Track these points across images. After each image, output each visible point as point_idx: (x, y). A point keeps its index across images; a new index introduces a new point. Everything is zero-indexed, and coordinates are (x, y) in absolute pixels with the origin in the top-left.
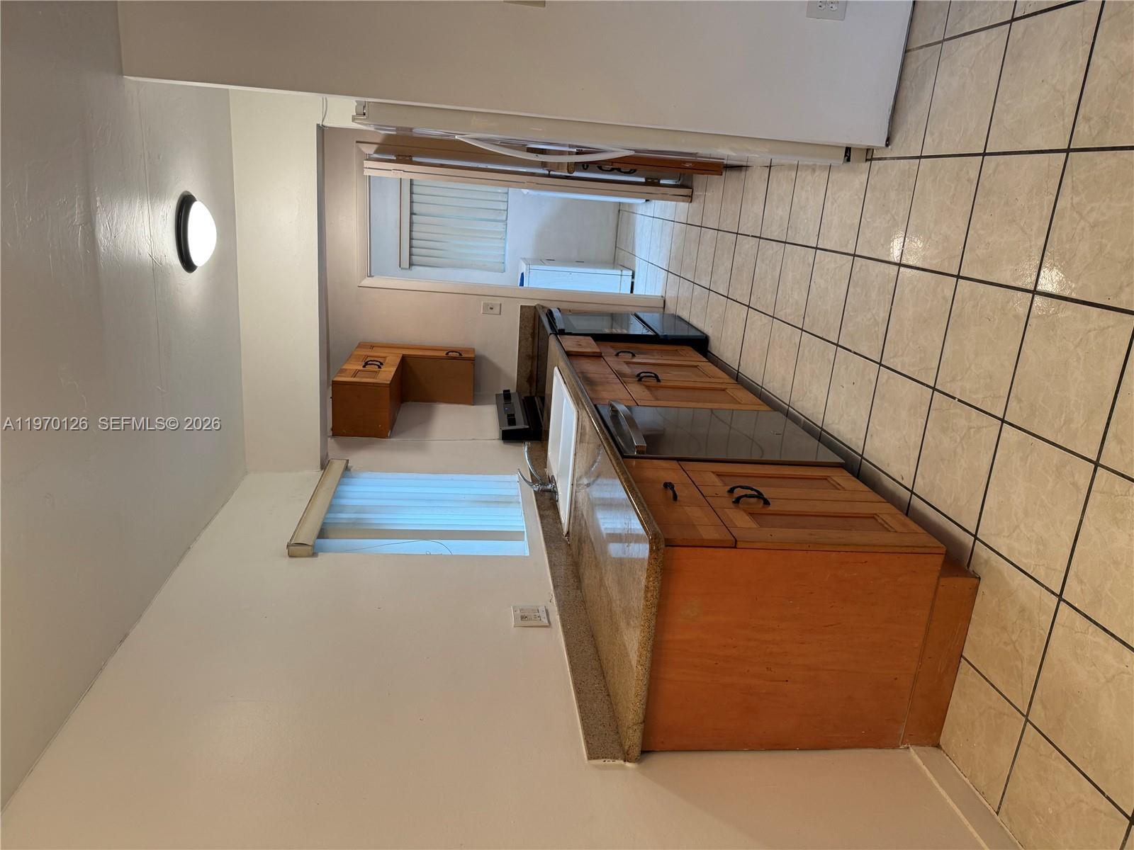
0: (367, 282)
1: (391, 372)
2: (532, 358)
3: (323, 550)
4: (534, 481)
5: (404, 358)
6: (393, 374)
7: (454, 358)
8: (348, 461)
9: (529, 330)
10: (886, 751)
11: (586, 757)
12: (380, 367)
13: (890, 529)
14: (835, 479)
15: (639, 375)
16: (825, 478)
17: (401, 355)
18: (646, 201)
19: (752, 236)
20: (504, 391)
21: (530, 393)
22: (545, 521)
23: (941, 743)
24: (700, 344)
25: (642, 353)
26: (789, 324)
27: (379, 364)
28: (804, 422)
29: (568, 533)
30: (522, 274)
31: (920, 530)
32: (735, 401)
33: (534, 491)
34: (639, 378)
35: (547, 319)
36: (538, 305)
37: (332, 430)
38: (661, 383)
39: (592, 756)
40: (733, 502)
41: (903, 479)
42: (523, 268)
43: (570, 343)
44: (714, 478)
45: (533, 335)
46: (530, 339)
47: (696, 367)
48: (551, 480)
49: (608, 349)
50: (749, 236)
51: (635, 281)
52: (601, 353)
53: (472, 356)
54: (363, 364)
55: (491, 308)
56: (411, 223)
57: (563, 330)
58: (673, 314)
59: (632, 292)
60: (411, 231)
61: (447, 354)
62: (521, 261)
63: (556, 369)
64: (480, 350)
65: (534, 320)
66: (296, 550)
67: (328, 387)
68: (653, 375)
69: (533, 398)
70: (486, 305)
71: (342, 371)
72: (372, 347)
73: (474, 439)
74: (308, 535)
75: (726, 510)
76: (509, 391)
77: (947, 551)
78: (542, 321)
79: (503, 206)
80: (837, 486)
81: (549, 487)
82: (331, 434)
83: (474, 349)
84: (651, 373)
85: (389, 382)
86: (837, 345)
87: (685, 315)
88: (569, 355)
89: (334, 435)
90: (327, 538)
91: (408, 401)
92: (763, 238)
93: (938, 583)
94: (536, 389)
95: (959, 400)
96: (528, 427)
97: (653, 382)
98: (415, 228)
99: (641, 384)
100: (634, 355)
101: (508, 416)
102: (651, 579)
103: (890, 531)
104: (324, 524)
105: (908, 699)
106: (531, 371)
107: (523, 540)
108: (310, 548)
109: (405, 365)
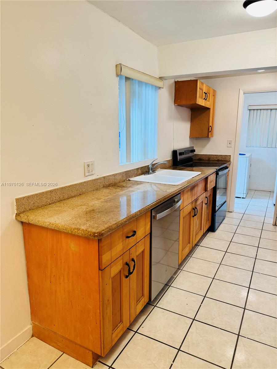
0: (242, 93)
1: (202, 103)
2: (209, 160)
3: (120, 79)
4: (153, 165)
5: (209, 109)
6: (201, 105)
7: (209, 129)
8: (163, 88)
9: (220, 159)
10: (30, 316)
11: (17, 197)
12: (204, 99)
13: (114, 331)
14: (143, 299)
15: (196, 208)
16: (143, 295)
17: (210, 108)
18: (274, 205)
19: (257, 254)
20: (195, 150)
21: (195, 160)
22: (135, 170)
23: (33, 337)
24: (212, 229)
25: (207, 208)
26: (217, 272)
27: (206, 98)
28: (174, 277)
29: (130, 180)
30: (245, 155)
31: (113, 344)
32: (183, 249)
33: (149, 165)
34: (194, 209)
35: (224, 166)
36: (231, 162)
37: (178, 81)
38: (192, 217)
39: (18, 200)
40: (127, 262)
41: (142, 327)
42: (247, 155)
43: (212, 178)
44: (140, 250)
45: (218, 160)
46: (217, 159)
47: (201, 229)
48: (154, 171)
49: (209, 193)
50: (257, 253)
51: (241, 199)
52: (207, 191)
53: (210, 136)
54: (206, 92)
55: (230, 143)
56: (267, 109)
57: (218, 175)
58: (226, 216)
59: (236, 197)
60: (264, 109)
61: (211, 126)
62: (250, 154)
63: (200, 173)
64: (212, 139)
65: (224, 161)
66: (119, 67)
67: (195, 78)
68: (196, 214)
69: (192, 161)
70: (231, 141)
71: (202, 83)
72: (214, 96)
73: (174, 139)
74: (126, 72)
75: (122, 260)
76: (195, 151)
77: (102, 357)
78: (224, 164)
79: (274, 146)
80: (139, 301)
81: (151, 171)
82: (176, 81)
83: (213, 137)
84: (197, 213)
85: (197, 103)
86: (205, 297)
87: (224, 221)
88: (206, 179)
89: (175, 82)
90: (126, 81)
91: (191, 112)
92: (255, 260)
93: (90, 350)
94: (196, 162)
95: (172, 364)
96: (178, 160)
97: (193, 214)
98: (265, 111)
99: (192, 209)
100: (206, 204)
101: (183, 152)
102: (82, 232)
103: (113, 331)
104: (133, 79)
105: (47, 328)
106: (203, 160)
107: (127, 162)
108: (120, 73)
109: (206, 110)
